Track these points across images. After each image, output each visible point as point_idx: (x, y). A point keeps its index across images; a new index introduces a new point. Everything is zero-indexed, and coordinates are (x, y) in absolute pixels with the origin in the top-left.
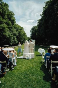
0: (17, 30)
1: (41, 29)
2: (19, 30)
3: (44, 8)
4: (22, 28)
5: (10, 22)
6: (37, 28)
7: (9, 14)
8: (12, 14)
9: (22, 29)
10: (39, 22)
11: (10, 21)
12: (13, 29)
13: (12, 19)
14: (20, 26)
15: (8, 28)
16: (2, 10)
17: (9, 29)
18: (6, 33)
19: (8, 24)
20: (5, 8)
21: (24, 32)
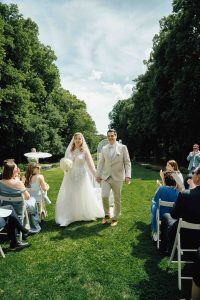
0: (64, 108)
1: (143, 109)
2: (71, 111)
3: (156, 37)
4: (83, 102)
5: (40, 82)
6: (133, 105)
7: (38, 55)
8: (49, 56)
9: (81, 105)
10: (138, 86)
11: (38, 79)
12: (50, 106)
13: (49, 71)
14: (75, 97)
15: (32, 100)
16: (15, 42)
17: (34, 105)
19: (33, 88)
20: (26, 35)
21: (89, 116)
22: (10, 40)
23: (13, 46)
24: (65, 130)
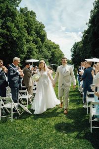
0: (49, 49)
1: (87, 47)
2: (53, 50)
3: (92, 11)
4: (58, 45)
5: (39, 39)
6: (82, 45)
7: (37, 27)
9: (57, 47)
10: (84, 36)
12: (44, 49)
13: (42, 34)
14: (54, 43)
16: (28, 24)
17: (37, 50)
18: (34, 55)
19: (35, 42)
20: (32, 19)
21: (61, 52)
22: (26, 23)
23: (27, 26)
24: (51, 59)
